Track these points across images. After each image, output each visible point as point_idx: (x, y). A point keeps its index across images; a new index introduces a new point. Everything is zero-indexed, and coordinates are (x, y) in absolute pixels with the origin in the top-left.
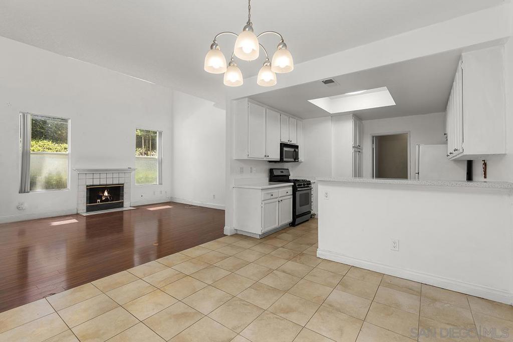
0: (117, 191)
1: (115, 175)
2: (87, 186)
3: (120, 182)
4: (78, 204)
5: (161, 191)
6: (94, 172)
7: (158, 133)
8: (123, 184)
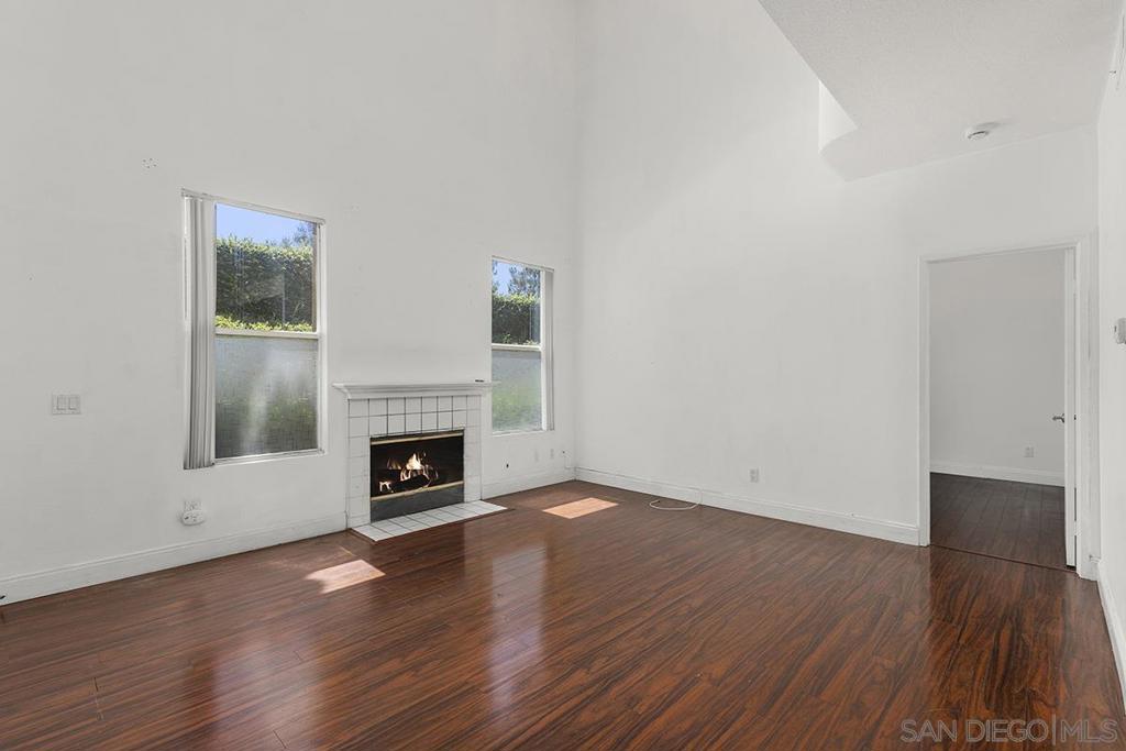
0: (446, 454)
1: (445, 404)
2: (372, 439)
3: (457, 426)
4: (348, 498)
5: (552, 451)
6: (390, 393)
7: (543, 274)
8: (462, 431)
